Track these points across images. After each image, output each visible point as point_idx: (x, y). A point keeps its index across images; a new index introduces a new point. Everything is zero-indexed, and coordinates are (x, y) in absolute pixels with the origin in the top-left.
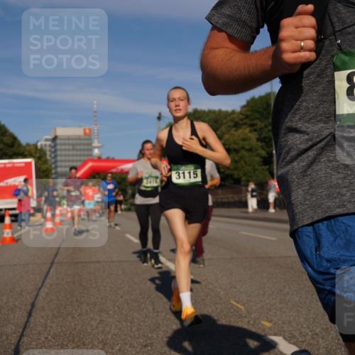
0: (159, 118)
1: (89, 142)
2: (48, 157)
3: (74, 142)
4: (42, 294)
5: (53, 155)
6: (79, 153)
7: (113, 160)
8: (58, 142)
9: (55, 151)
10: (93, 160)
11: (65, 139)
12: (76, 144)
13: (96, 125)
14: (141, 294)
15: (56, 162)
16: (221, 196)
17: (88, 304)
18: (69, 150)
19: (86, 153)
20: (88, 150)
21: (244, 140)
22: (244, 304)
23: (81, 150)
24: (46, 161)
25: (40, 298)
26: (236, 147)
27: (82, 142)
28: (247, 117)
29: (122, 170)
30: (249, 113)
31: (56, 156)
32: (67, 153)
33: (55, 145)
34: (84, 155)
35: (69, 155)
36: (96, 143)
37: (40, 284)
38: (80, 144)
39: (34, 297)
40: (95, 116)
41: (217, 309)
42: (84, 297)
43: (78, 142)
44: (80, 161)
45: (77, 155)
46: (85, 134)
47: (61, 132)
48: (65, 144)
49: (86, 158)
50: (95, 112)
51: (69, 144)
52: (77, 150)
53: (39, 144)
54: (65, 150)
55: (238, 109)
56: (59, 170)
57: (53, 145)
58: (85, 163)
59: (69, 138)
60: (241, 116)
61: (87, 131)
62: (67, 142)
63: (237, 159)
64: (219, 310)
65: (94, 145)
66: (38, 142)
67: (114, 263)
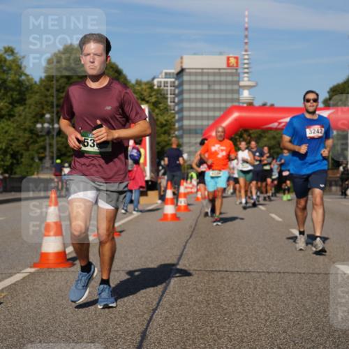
1: (235, 78)
2: (169, 103)
3: (211, 78)
4: (158, 318)
5: (176, 100)
6: (217, 96)
7: (272, 108)
8: (186, 78)
9: (181, 93)
10: (240, 109)
11: (196, 74)
12: (215, 83)
13: (246, 51)
14: (317, 329)
15: (181, 110)
17: (230, 339)
18: (202, 91)
19: (229, 96)
20: (232, 92)
23: (220, 91)
24: (167, 109)
25: (154, 324)
27: (223, 78)
31: (181, 101)
32: (199, 96)
33: (181, 84)
34: (226, 100)
35: (202, 100)
36: (245, 81)
37: (155, 303)
38: (220, 83)
39: (145, 324)
40: (246, 36)
42: (223, 327)
43: (217, 78)
44: (220, 109)
45: (214, 100)
46: (228, 64)
47: (190, 62)
48: (196, 82)
49: (229, 105)
50: (246, 29)
51: (202, 82)
52: (214, 91)
53: (155, 82)
54: (196, 91)
56: (186, 123)
57: (177, 83)
58: (228, 112)
59: (202, 72)
61: (233, 61)
62: (199, 78)
65: (242, 83)
66: (153, 79)
67: (271, 274)
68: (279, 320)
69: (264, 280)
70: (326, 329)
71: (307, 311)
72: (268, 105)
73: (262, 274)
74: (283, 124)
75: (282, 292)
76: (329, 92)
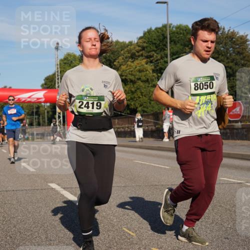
0: (57, 48)
7: (10, 89)
14: (34, 223)
16: (118, 126)
21: (140, 71)
22: (136, 231)
26: (132, 78)
28: (143, 48)
29: (19, 99)
30: (145, 45)
41: (109, 236)
55: (135, 41)
60: (137, 48)
63: (133, 89)
64: (111, 237)
67: (8, 192)
68: (11, 220)
69: (3, 196)
70: (40, 222)
71: (29, 212)
72: (8, 87)
73: (2, 192)
74: (17, 99)
75: (15, 202)
76: (44, 80)
